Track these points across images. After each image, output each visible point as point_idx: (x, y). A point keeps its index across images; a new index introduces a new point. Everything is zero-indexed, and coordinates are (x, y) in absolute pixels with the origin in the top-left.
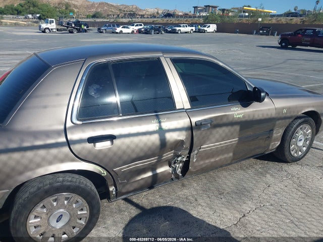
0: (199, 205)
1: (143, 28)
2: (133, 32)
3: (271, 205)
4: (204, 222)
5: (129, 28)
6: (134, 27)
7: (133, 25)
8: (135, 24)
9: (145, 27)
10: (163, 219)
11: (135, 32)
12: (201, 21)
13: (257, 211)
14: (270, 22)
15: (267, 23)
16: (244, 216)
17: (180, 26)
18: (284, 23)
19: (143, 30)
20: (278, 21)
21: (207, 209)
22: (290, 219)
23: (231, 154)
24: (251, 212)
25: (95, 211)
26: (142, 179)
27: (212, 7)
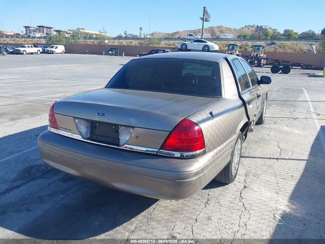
12: (44, 41)
15: (111, 44)
20: (120, 43)
27: (47, 28)
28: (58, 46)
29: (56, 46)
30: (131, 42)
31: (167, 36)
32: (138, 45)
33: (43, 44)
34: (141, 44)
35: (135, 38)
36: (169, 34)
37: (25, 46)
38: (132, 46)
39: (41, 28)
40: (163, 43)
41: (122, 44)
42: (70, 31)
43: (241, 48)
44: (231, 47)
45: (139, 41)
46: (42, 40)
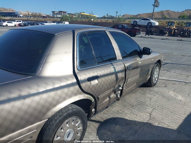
0: (127, 114)
1: (22, 23)
2: (15, 26)
3: (158, 107)
4: (135, 121)
5: (12, 23)
6: (15, 22)
7: (15, 21)
8: (16, 21)
9: (24, 22)
10: (114, 125)
11: (17, 26)
12: (59, 20)
13: (154, 111)
14: (97, 21)
15: (96, 21)
16: (150, 114)
17: (47, 23)
18: (104, 22)
19: (22, 24)
20: (101, 21)
21: (132, 115)
22: (170, 111)
23: (136, 84)
24: (152, 112)
25: (85, 127)
26: (105, 102)
27: (63, 12)
28: (65, 22)
29: (64, 22)
30: (107, 20)
31: (133, 17)
32: (111, 22)
33: (58, 21)
34: (113, 21)
35: (112, 18)
36: (134, 16)
37: (48, 22)
38: (108, 23)
39: (60, 12)
40: (127, 21)
41: (102, 21)
42: (76, 13)
43: (178, 24)
44: (170, 24)
45: (113, 20)
46: (58, 19)
